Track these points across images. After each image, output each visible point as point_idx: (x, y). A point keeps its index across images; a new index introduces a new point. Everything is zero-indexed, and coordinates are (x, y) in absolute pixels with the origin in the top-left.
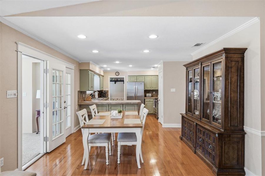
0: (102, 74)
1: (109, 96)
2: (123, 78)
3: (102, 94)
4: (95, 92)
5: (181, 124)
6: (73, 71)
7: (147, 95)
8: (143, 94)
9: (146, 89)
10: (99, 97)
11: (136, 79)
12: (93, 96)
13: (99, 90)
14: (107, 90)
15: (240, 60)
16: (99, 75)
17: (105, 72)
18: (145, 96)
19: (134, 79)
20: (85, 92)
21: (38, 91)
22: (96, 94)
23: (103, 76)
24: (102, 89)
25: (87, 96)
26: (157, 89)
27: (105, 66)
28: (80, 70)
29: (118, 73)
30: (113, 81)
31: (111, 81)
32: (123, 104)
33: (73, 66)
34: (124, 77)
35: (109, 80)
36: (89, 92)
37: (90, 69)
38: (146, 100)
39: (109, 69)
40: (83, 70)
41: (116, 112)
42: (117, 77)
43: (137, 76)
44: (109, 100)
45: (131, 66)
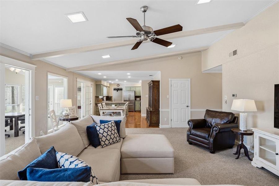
0: (108, 86)
1: (113, 100)
2: (122, 88)
3: (109, 98)
4: (104, 97)
5: (146, 115)
6: (93, 86)
7: (137, 99)
8: (134, 99)
9: (136, 95)
10: (106, 100)
11: (130, 89)
12: (103, 99)
14: (111, 96)
15: (158, 85)
16: (107, 87)
17: (110, 84)
18: (136, 100)
19: (128, 89)
20: (98, 97)
22: (105, 98)
24: (108, 95)
25: (99, 99)
26: (140, 95)
27: (110, 81)
29: (118, 85)
31: (114, 90)
32: (120, 104)
33: (93, 83)
36: (100, 97)
37: (102, 84)
38: (136, 102)
39: (112, 83)
40: (98, 85)
41: (114, 105)
42: (118, 87)
43: (130, 87)
44: (112, 101)
45: (125, 81)
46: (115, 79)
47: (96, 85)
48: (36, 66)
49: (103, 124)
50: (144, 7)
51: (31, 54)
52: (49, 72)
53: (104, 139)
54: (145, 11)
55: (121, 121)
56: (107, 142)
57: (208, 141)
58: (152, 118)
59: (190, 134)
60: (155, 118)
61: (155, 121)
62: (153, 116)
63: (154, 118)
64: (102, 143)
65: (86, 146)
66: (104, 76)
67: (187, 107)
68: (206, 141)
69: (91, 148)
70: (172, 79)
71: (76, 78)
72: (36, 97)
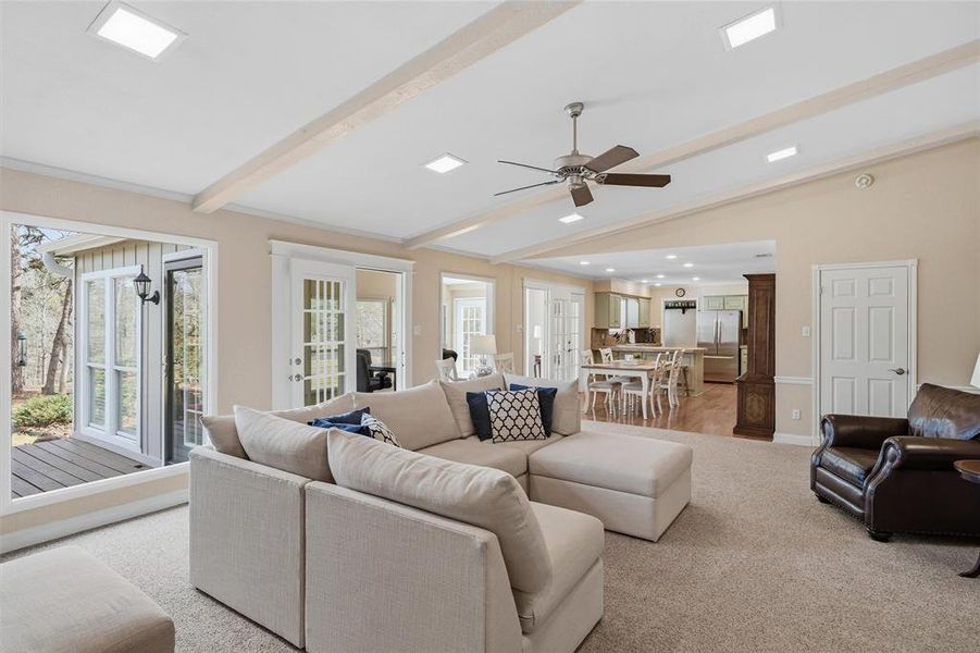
0: (645, 293)
2: (695, 302)
3: (645, 335)
4: (628, 332)
6: (583, 297)
8: (737, 339)
10: (638, 342)
11: (722, 303)
13: (637, 327)
14: (657, 327)
15: (770, 288)
16: (637, 298)
17: (652, 289)
18: (744, 342)
19: (717, 304)
20: (606, 331)
21: (536, 328)
22: (631, 335)
23: (649, 299)
24: (642, 326)
25: (609, 336)
28: (596, 293)
29: (681, 291)
30: (679, 307)
31: (668, 308)
33: (582, 290)
34: (696, 299)
35: (663, 307)
36: (612, 331)
40: (600, 294)
41: (631, 356)
42: (681, 299)
43: (724, 297)
44: (661, 345)
45: (696, 279)
46: (657, 274)
47: (597, 294)
48: (414, 262)
49: (514, 393)
50: (572, 106)
51: (403, 239)
52: (445, 271)
53: (498, 424)
54: (575, 115)
55: (556, 390)
56: (505, 433)
57: (860, 493)
58: (748, 404)
59: (820, 466)
60: (759, 407)
61: (759, 415)
62: (749, 399)
63: (755, 407)
64: (495, 433)
65: (465, 435)
66: (609, 266)
67: (901, 372)
68: (856, 490)
69: (475, 440)
70: (824, 267)
71: (522, 279)
72: (416, 327)
